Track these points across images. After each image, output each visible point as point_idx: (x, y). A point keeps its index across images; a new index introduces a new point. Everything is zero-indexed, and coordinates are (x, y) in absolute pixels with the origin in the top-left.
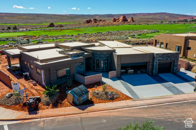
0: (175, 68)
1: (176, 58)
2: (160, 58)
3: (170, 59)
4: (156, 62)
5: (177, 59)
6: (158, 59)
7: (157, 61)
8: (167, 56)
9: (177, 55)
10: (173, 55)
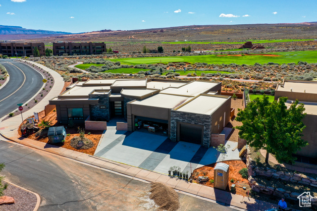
0: (205, 139)
1: (205, 123)
2: (178, 118)
3: (195, 124)
4: (173, 123)
5: (206, 125)
6: (175, 118)
7: (173, 121)
8: (190, 118)
9: (206, 119)
10: (199, 117)
